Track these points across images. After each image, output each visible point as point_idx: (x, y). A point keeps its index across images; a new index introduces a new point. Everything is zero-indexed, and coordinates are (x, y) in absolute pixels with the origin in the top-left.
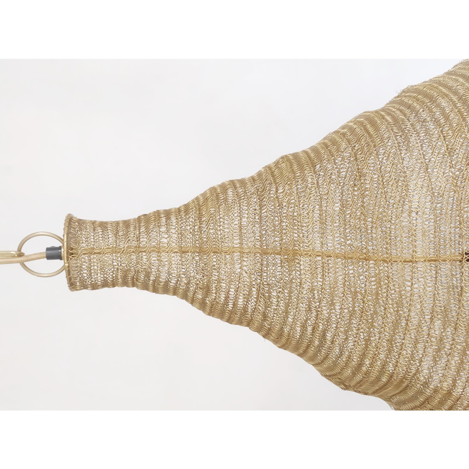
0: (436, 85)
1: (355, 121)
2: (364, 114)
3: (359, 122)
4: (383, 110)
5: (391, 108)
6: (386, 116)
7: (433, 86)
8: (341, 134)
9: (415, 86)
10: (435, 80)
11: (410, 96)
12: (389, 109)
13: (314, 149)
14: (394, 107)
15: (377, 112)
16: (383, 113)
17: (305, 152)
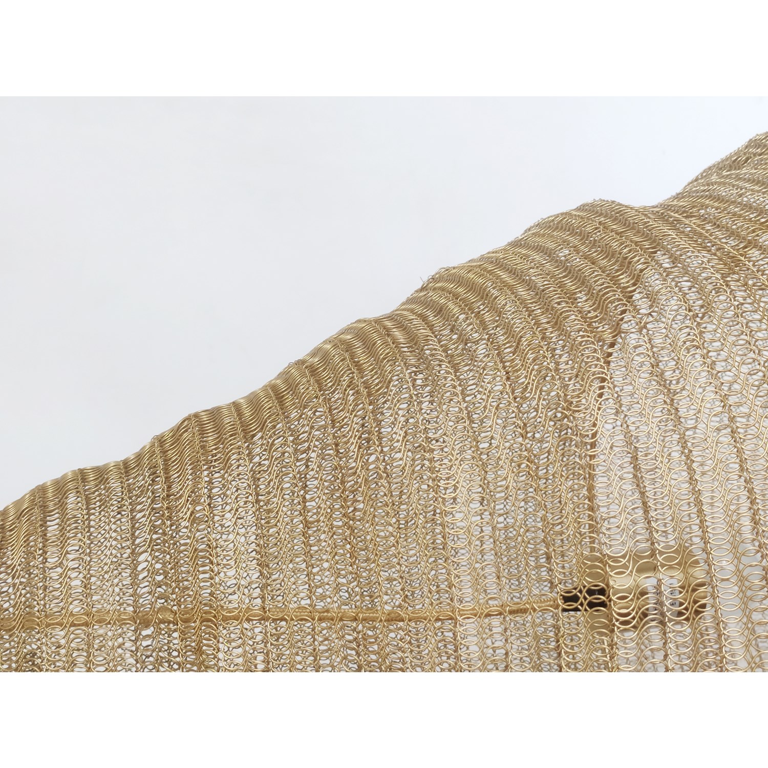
0: (490, 267)
1: (337, 342)
2: (355, 325)
3: (343, 342)
4: (390, 317)
5: (405, 313)
6: (394, 330)
7: (485, 270)
8: (306, 367)
9: (454, 268)
10: (489, 258)
11: (443, 289)
12: (401, 315)
13: (254, 401)
14: (412, 311)
15: (378, 321)
16: (389, 324)
17: (236, 405)
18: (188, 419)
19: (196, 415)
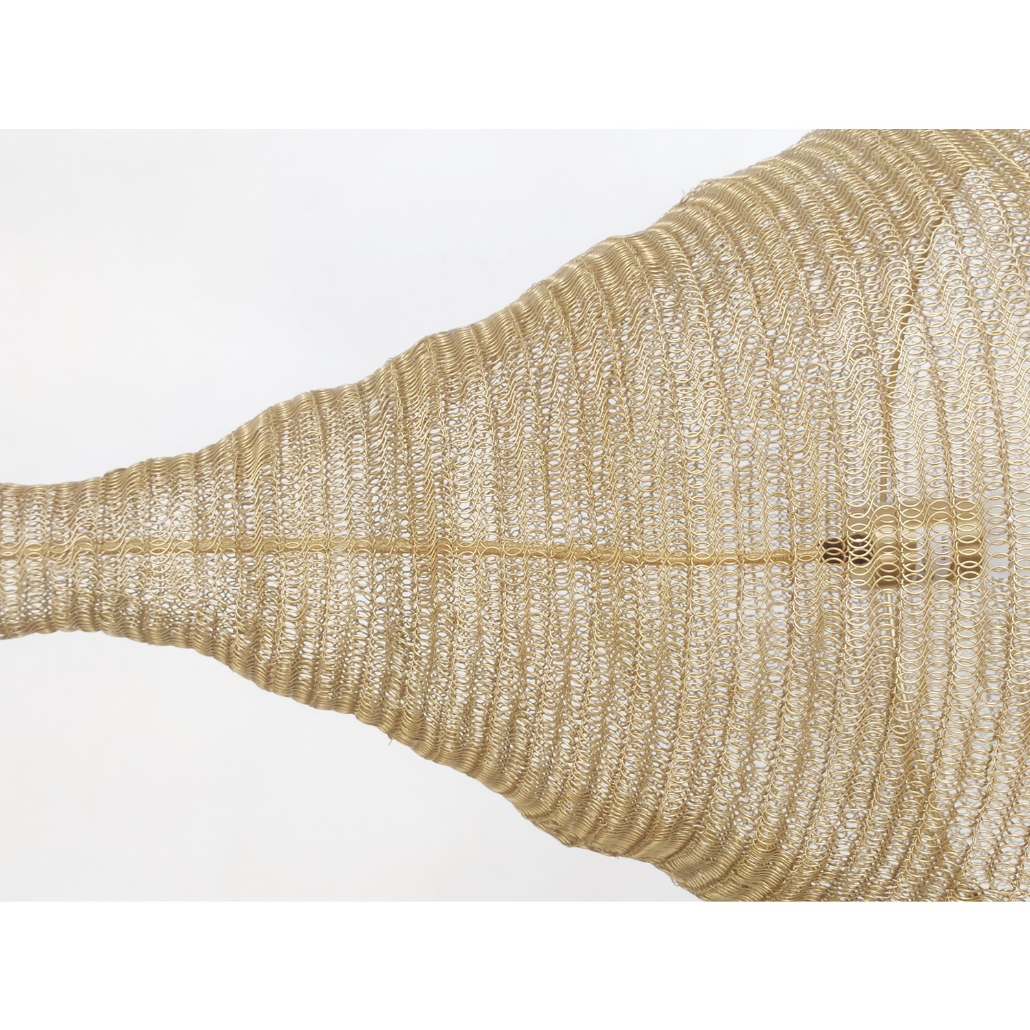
0: (754, 181)
1: (585, 262)
2: (604, 243)
3: (590, 262)
4: (642, 236)
5: (658, 231)
6: (645, 249)
7: (749, 184)
8: (550, 288)
9: (717, 181)
10: (755, 170)
11: (702, 205)
12: (654, 233)
13: (494, 324)
14: (668, 229)
15: (629, 239)
16: (640, 243)
17: (475, 328)
18: (424, 341)
19: (433, 337)
